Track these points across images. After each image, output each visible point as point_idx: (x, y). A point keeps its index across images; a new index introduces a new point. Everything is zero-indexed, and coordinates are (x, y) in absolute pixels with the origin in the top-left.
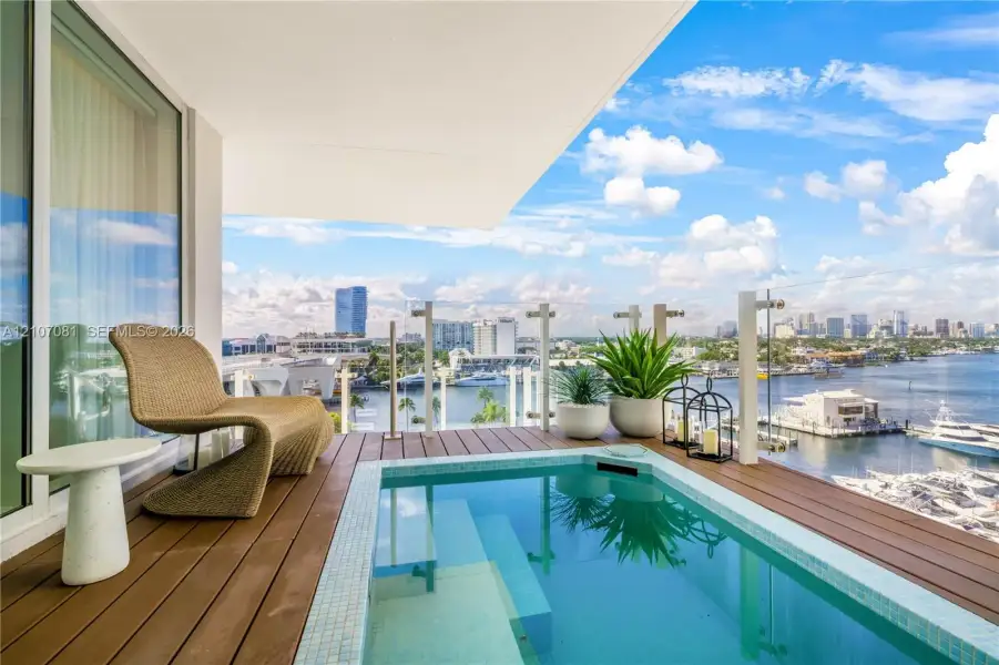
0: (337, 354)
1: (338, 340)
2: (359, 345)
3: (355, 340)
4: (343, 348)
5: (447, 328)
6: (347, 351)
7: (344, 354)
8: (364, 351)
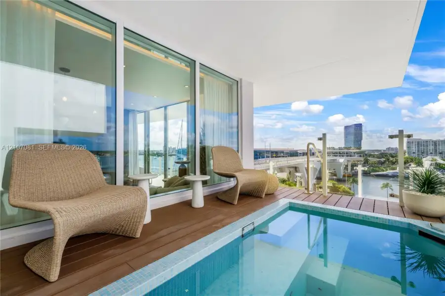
0: (344, 157)
1: (346, 151)
2: (358, 153)
3: (355, 151)
4: (348, 155)
5: (419, 143)
6: (351, 156)
7: (349, 157)
8: (360, 156)
